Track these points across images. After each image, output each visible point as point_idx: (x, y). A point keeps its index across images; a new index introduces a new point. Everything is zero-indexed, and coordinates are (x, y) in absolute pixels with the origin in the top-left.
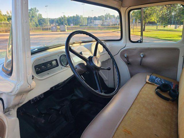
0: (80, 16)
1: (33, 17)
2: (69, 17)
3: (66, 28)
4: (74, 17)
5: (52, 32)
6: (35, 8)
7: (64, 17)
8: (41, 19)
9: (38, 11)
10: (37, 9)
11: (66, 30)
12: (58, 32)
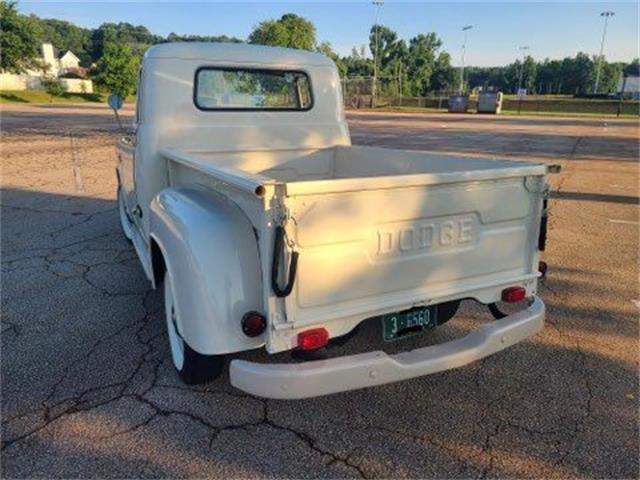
0: (591, 59)
1: (420, 63)
2: (550, 61)
3: (500, 103)
4: (567, 61)
5: (451, 112)
6: (433, 37)
7: (529, 61)
8: (441, 71)
9: (439, 44)
10: (437, 38)
11: (499, 110)
12: (471, 113)
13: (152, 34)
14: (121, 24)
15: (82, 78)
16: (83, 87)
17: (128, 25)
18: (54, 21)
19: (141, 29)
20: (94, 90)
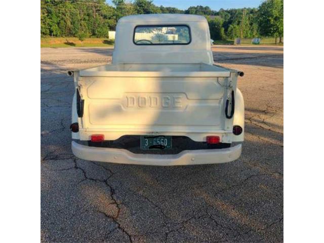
13: (212, 10)
14: (198, 6)
15: (174, 34)
16: (174, 37)
17: (201, 7)
18: (170, 8)
19: (207, 8)
20: (178, 39)
